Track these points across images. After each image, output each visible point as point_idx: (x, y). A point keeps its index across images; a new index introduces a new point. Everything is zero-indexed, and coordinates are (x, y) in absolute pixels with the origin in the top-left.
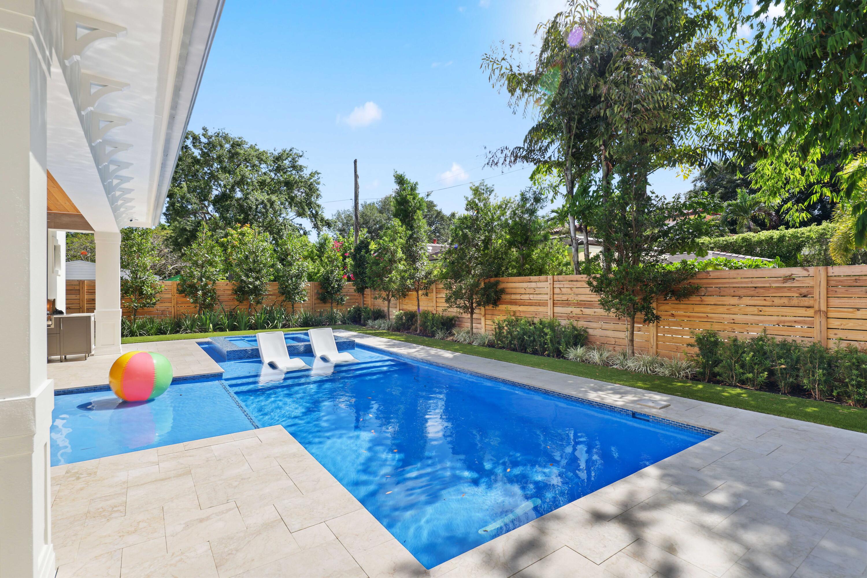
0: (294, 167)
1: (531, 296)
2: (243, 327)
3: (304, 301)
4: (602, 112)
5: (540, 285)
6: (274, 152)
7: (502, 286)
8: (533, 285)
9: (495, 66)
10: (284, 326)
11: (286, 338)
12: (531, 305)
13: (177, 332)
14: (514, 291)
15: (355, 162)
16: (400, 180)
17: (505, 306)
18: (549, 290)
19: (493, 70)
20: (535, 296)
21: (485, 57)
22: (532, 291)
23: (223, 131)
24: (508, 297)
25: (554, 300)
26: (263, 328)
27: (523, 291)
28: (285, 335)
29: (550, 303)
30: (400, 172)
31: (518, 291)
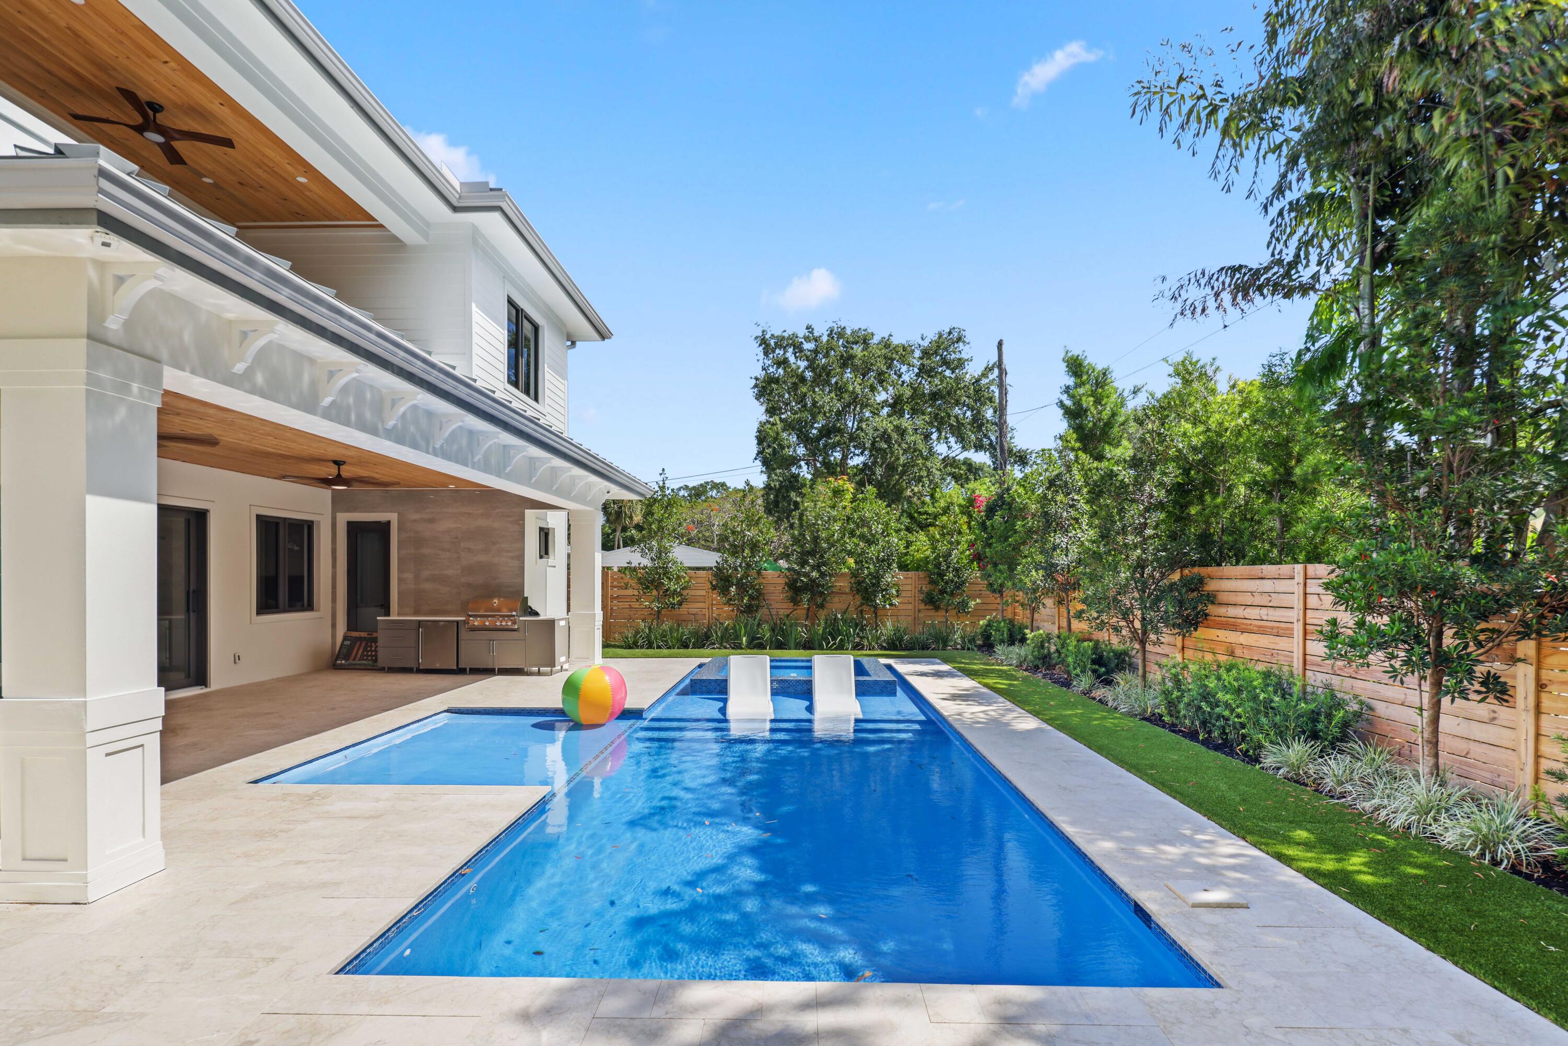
0: (946, 363)
1: (1264, 611)
2: (792, 644)
3: (891, 605)
4: (1401, 138)
5: (1282, 586)
6: (922, 343)
7: (1212, 586)
8: (1267, 585)
9: (1167, 100)
10: (854, 648)
11: (772, 667)
12: (1262, 631)
13: (703, 646)
14: (1232, 598)
15: (1000, 344)
16: (1075, 367)
17: (1219, 632)
18: (1296, 601)
19: (1166, 111)
20: (1271, 611)
21: (1138, 87)
22: (1264, 600)
23: (839, 323)
24: (1222, 611)
25: (1305, 624)
26: (821, 648)
27: (1248, 599)
28: (771, 661)
29: (1298, 629)
30: (1075, 351)
31: (1240, 599)
